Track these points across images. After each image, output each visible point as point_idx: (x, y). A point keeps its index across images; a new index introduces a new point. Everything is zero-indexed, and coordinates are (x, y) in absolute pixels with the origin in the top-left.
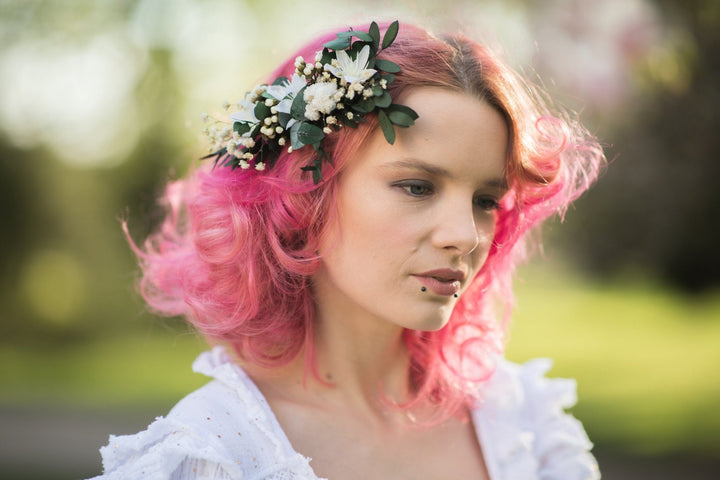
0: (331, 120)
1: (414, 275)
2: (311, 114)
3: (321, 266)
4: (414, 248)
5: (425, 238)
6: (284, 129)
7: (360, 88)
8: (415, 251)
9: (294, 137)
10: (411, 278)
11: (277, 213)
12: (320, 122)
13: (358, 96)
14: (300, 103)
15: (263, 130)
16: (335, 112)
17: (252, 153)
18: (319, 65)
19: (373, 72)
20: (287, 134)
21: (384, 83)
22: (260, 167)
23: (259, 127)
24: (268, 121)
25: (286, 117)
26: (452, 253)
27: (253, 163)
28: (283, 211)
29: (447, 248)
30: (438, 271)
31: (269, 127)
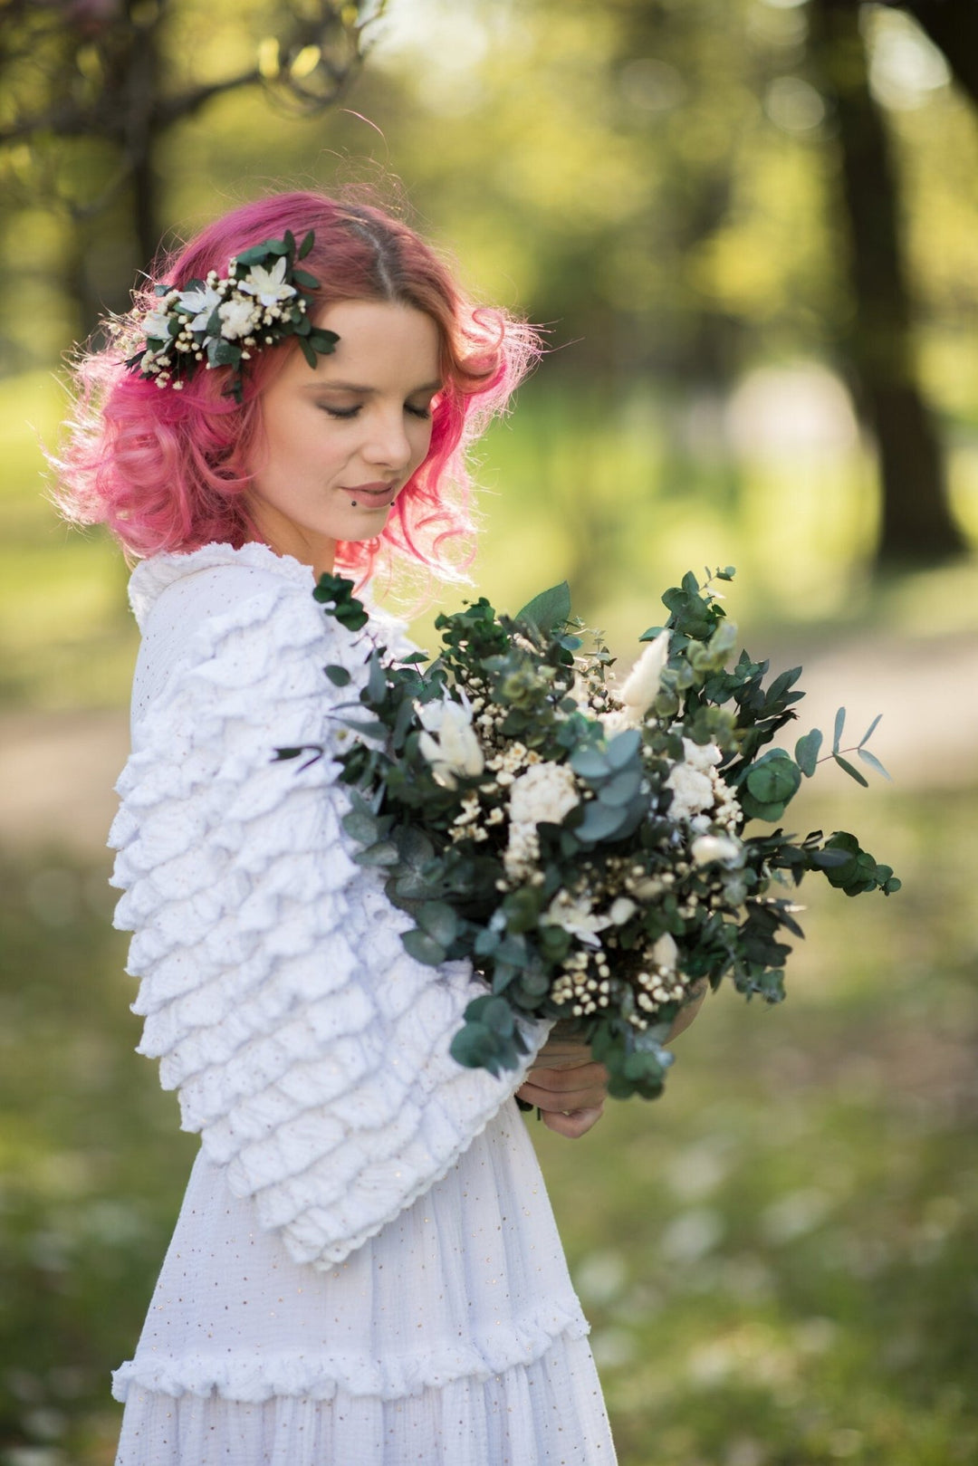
0: (249, 341)
1: (344, 488)
2: (227, 331)
3: (252, 486)
4: (342, 465)
5: (355, 453)
6: (201, 345)
7: (277, 312)
8: (344, 468)
9: (211, 354)
10: (341, 491)
11: (202, 433)
12: (237, 342)
13: (276, 321)
14: (216, 323)
15: (178, 345)
16: (254, 334)
17: (168, 372)
18: (233, 282)
19: (291, 291)
20: (204, 351)
21: (302, 303)
22: (178, 386)
23: (173, 344)
24: (182, 336)
25: (203, 334)
26: (385, 468)
27: (171, 382)
28: (206, 431)
29: (379, 464)
30: (372, 485)
31: (184, 342)
